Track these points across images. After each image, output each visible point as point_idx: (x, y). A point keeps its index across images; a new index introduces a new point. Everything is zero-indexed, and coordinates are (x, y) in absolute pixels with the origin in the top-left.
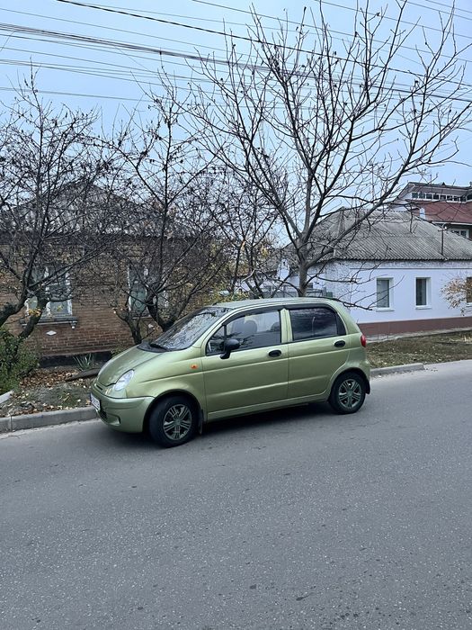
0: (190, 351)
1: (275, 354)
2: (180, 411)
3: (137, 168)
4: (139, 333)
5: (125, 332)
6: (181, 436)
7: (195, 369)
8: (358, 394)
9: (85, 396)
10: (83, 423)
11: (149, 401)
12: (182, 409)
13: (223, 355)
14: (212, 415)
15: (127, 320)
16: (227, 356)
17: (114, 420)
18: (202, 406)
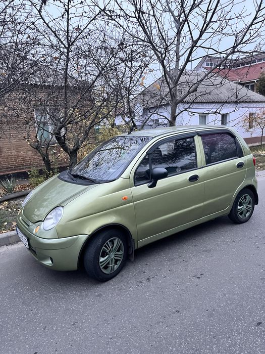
0: (119, 182)
1: (194, 179)
2: (113, 244)
3: (40, 11)
4: (48, 158)
5: (36, 157)
6: (116, 267)
7: (126, 201)
8: (250, 206)
9: (11, 218)
10: (10, 247)
11: (83, 238)
12: (116, 242)
13: (150, 184)
14: (141, 242)
15: (37, 148)
16: (154, 185)
17: (45, 258)
18: (134, 236)
